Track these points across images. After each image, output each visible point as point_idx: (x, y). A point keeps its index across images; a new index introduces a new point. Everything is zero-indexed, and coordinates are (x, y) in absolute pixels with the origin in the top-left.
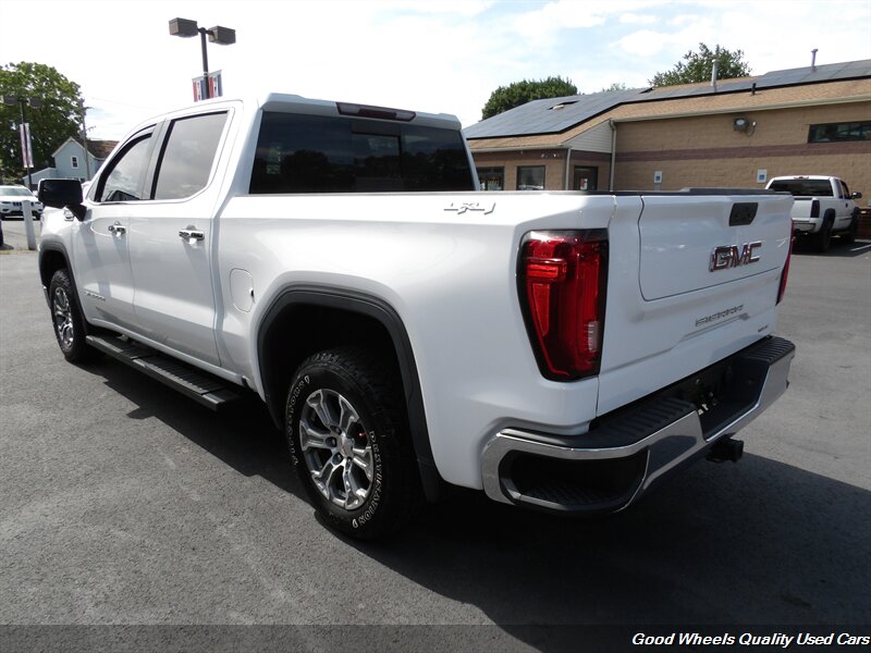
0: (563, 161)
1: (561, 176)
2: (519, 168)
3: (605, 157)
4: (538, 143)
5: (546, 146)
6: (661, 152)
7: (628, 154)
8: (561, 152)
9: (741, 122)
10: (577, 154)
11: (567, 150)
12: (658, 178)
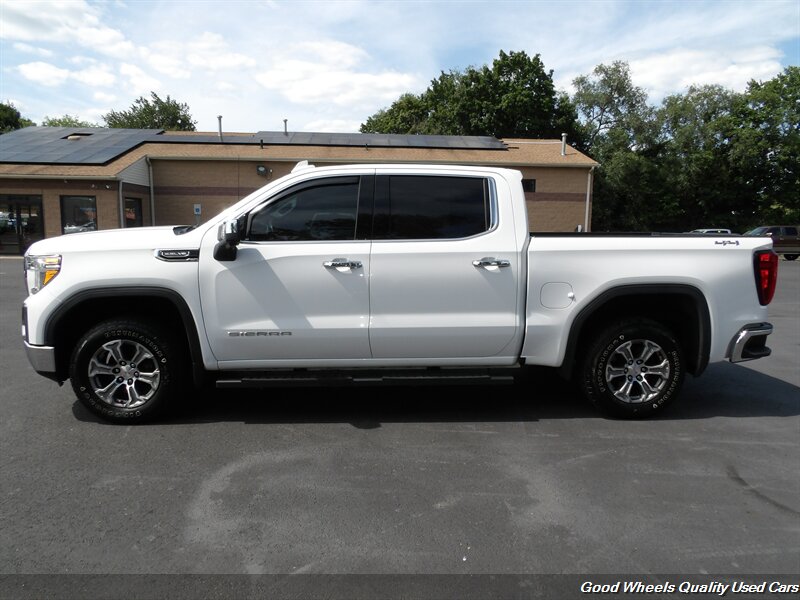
0: (116, 192)
1: (115, 206)
2: (62, 198)
3: (145, 190)
4: (75, 173)
5: (96, 177)
6: (197, 188)
7: (166, 188)
8: (114, 183)
9: (262, 169)
10: (128, 187)
11: (118, 182)
12: (197, 210)
